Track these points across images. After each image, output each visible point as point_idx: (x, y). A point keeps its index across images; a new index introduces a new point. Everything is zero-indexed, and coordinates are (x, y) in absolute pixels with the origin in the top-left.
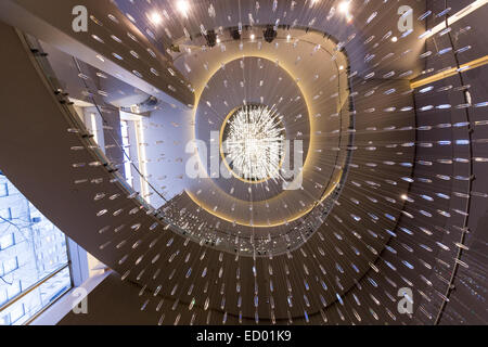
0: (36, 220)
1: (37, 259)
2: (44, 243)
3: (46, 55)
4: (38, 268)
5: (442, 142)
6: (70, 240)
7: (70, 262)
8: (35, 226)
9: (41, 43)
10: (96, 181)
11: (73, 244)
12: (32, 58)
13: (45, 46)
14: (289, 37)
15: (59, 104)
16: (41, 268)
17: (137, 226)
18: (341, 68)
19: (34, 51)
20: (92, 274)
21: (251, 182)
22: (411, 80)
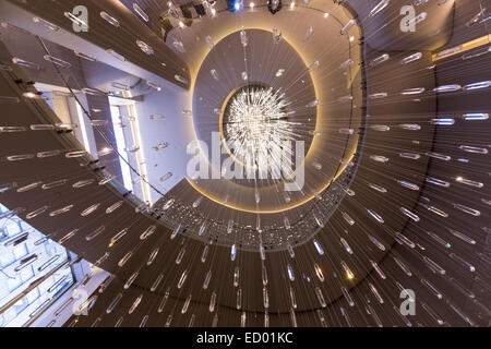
7: (69, 258)
14: (293, 4)
18: (352, 39)
22: (433, 52)
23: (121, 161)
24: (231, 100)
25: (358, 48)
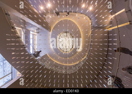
3: (9, 15)
7: (12, 72)
9: (9, 12)
13: (9, 13)
14: (77, 15)
15: (12, 28)
18: (90, 24)
19: (6, 14)
23: (31, 45)
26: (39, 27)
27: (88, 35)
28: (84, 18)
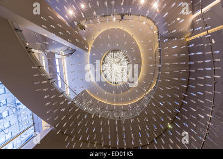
0: (18, 104)
1: (19, 122)
2: (22, 115)
3: (22, 31)
4: (19, 126)
5: (199, 69)
6: (34, 114)
7: (34, 123)
8: (18, 107)
10: (45, 90)
11: (35, 116)
12: (15, 33)
13: (21, 27)
15: (28, 53)
16: (21, 126)
17: (63, 110)
18: (155, 32)
19: (16, 30)
20: (44, 129)
21: (115, 85)
22: (187, 37)
24: (105, 56)
25: (157, 36)
26: (69, 46)
27: (153, 50)
28: (144, 23)
